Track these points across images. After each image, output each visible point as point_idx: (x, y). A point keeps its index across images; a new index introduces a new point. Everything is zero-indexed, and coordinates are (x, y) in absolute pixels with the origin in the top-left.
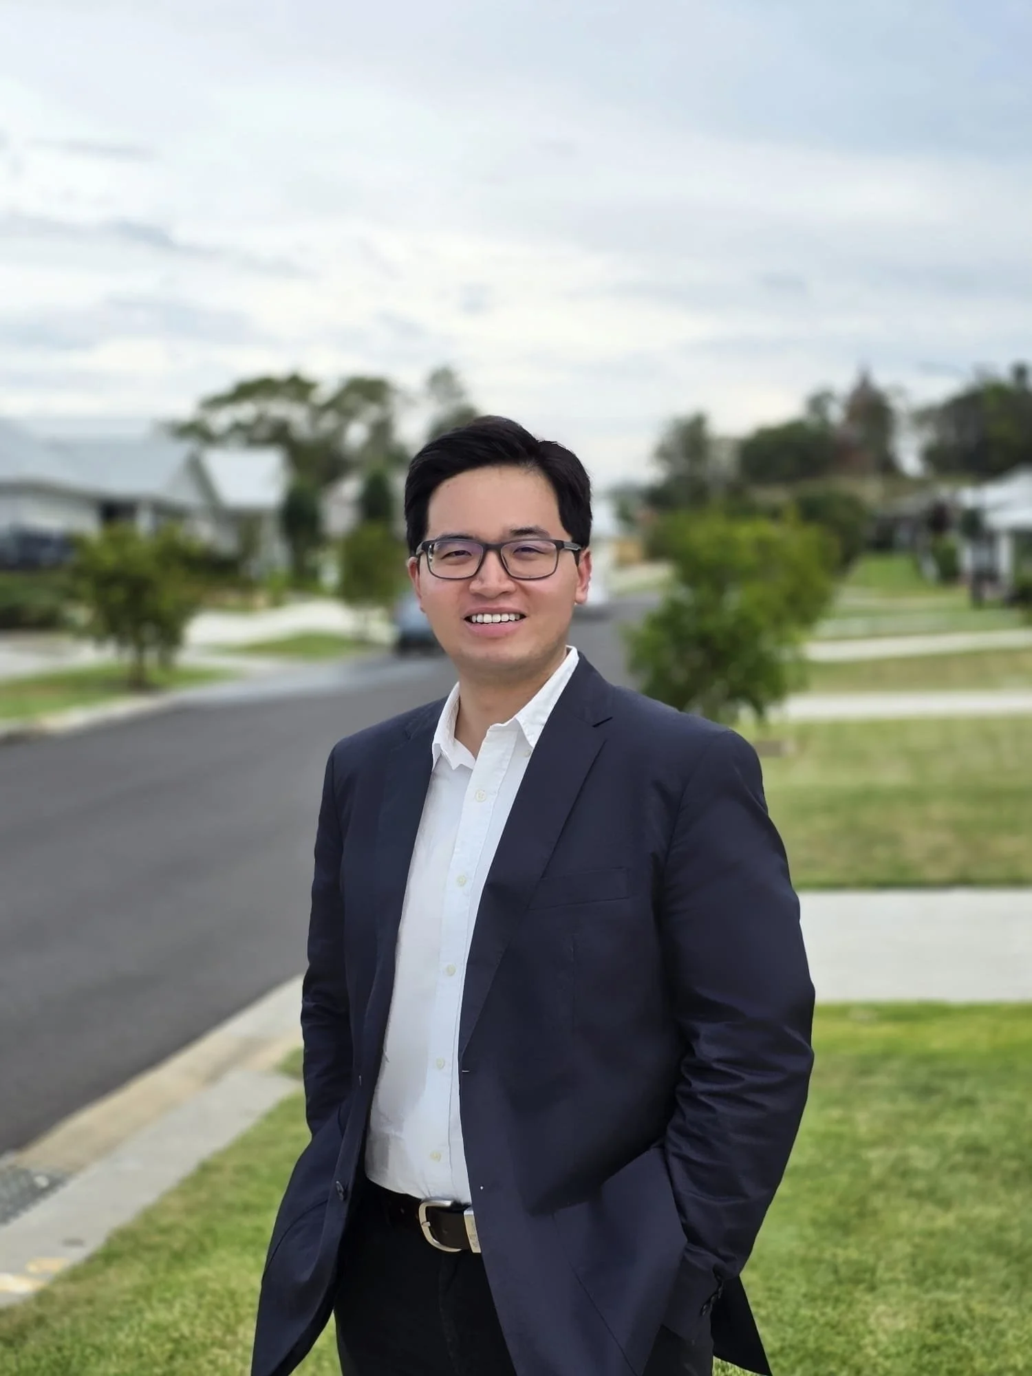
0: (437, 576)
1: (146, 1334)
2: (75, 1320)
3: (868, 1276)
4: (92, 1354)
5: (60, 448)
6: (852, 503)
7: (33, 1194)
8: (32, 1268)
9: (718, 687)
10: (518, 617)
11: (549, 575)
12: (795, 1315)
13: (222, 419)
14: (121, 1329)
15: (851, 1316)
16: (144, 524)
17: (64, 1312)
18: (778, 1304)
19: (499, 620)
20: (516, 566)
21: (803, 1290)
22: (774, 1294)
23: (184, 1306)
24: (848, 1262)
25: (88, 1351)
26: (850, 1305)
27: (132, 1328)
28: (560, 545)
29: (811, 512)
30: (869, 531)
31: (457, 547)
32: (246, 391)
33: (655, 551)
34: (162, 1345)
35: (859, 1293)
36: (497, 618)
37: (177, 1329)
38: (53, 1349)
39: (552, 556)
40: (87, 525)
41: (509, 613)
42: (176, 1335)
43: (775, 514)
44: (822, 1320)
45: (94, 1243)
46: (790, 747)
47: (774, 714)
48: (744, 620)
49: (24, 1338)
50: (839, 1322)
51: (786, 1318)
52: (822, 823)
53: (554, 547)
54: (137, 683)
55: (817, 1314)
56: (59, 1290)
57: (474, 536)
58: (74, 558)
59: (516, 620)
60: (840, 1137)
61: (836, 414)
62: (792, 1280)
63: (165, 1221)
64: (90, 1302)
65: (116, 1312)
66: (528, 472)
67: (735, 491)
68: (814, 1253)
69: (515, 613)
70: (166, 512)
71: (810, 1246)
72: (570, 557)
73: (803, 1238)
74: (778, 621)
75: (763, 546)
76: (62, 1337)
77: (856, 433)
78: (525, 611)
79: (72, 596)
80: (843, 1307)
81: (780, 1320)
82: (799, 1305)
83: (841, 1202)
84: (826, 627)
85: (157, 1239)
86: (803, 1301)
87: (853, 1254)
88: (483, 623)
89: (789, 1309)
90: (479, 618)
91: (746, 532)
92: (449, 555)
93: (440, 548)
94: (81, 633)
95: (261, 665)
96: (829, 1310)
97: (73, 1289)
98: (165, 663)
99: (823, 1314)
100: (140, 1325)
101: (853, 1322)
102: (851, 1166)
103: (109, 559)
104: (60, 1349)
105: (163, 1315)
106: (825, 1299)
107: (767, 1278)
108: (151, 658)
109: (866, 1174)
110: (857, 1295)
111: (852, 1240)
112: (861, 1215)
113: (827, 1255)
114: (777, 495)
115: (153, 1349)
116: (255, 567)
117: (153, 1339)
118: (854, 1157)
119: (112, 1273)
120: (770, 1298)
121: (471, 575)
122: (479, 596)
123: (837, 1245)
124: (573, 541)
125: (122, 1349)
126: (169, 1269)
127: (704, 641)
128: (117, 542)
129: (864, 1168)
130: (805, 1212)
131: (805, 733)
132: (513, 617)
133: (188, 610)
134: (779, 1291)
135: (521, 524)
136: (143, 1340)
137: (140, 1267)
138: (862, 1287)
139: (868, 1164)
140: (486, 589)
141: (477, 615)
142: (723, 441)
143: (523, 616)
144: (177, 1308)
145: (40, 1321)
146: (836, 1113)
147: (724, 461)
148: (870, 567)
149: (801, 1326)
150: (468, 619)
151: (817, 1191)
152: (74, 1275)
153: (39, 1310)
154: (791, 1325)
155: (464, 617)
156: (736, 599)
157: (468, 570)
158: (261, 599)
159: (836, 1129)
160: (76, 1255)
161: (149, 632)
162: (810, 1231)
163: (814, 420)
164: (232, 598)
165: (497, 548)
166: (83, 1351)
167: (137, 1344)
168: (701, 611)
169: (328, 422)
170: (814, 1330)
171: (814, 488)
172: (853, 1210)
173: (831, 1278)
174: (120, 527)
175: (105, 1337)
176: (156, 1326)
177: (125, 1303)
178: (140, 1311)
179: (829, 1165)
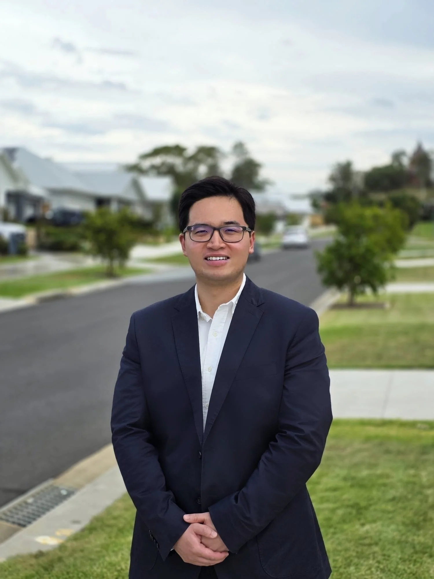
0: (194, 241)
1: (106, 568)
2: (75, 559)
3: (428, 550)
4: (82, 576)
5: (79, 175)
6: (413, 199)
7: (61, 499)
8: (58, 533)
9: (357, 279)
10: (226, 258)
11: (239, 241)
12: (396, 568)
13: (146, 164)
14: (95, 564)
15: (422, 569)
16: (114, 207)
17: (71, 555)
18: (388, 562)
19: (219, 259)
20: (226, 237)
21: (400, 556)
22: (386, 557)
23: (123, 554)
24: (419, 543)
25: (80, 574)
26: (421, 564)
27: (100, 564)
28: (244, 229)
29: (397, 203)
30: (421, 212)
31: (202, 229)
32: (157, 152)
33: (328, 220)
34: (112, 573)
35: (425, 558)
36: (218, 258)
37: (120, 566)
38: (65, 573)
39: (241, 233)
40: (90, 207)
41: (223, 257)
42: (119, 568)
43: (381, 205)
44: (409, 571)
45: (85, 523)
46: (388, 305)
47: (381, 291)
48: (368, 250)
49: (53, 567)
50: (416, 572)
51: (392, 569)
52: (402, 339)
53: (242, 229)
54: (110, 274)
55: (406, 568)
56: (69, 545)
57: (209, 224)
58: (84, 222)
59: (225, 259)
60: (414, 483)
61: (406, 161)
62: (394, 551)
63: (116, 513)
64: (82, 551)
65: (93, 556)
66: (231, 199)
67: (363, 194)
68: (404, 538)
69: (225, 257)
70: (124, 202)
71: (403, 535)
72: (248, 233)
73: (399, 531)
74: (383, 250)
75: (376, 218)
76: (69, 567)
77: (415, 170)
78: (229, 256)
79: (84, 237)
80: (418, 565)
81: (389, 570)
82: (398, 564)
83: (416, 514)
84: (403, 253)
85: (112, 522)
86: (400, 562)
87: (422, 539)
88: (212, 260)
89: (393, 565)
90: (211, 258)
91: (369, 212)
92: (198, 232)
93: (195, 229)
94: (87, 253)
95: (162, 267)
96: (411, 566)
97: (75, 544)
98: (122, 266)
99: (409, 568)
100: (103, 563)
101: (423, 572)
102: (420, 497)
103: (99, 222)
104: (68, 573)
105: (114, 559)
106: (410, 561)
107: (383, 549)
108: (116, 263)
109: (426, 501)
110: (424, 559)
111: (421, 532)
112: (425, 520)
113: (410, 539)
114: (381, 196)
115: (109, 574)
116: (159, 226)
117: (109, 570)
118: (420, 493)
119: (92, 537)
120: (384, 559)
121: (208, 240)
122: (211, 249)
123: (414, 534)
124: (249, 227)
125: (95, 574)
126: (117, 537)
127: (351, 259)
128: (102, 215)
129: (426, 499)
130: (399, 518)
131: (394, 299)
132: (224, 258)
133: (131, 244)
134: (389, 556)
135: (228, 220)
136: (105, 570)
137: (104, 535)
138: (426, 555)
139: (427, 497)
140: (213, 246)
141: (209, 257)
142: (358, 173)
143: (228, 258)
144: (120, 556)
145: (60, 559)
146: (412, 472)
147: (358, 182)
148: (421, 227)
149: (399, 574)
150: (206, 259)
151: (404, 508)
152: (75, 538)
153: (60, 554)
154: (395, 573)
155: (204, 258)
156: (365, 241)
157: (207, 238)
158: (162, 239)
159: (412, 479)
160: (76, 528)
161: (115, 252)
162: (401, 528)
163: (396, 164)
164: (150, 239)
165: (218, 229)
166: (78, 574)
167: (102, 572)
168: (349, 246)
169: (190, 165)
170: (405, 575)
171: (397, 193)
172: (421, 518)
173: (412, 551)
174: (104, 209)
175: (88, 568)
176: (110, 564)
177: (98, 552)
178: (104, 556)
179: (410, 496)
